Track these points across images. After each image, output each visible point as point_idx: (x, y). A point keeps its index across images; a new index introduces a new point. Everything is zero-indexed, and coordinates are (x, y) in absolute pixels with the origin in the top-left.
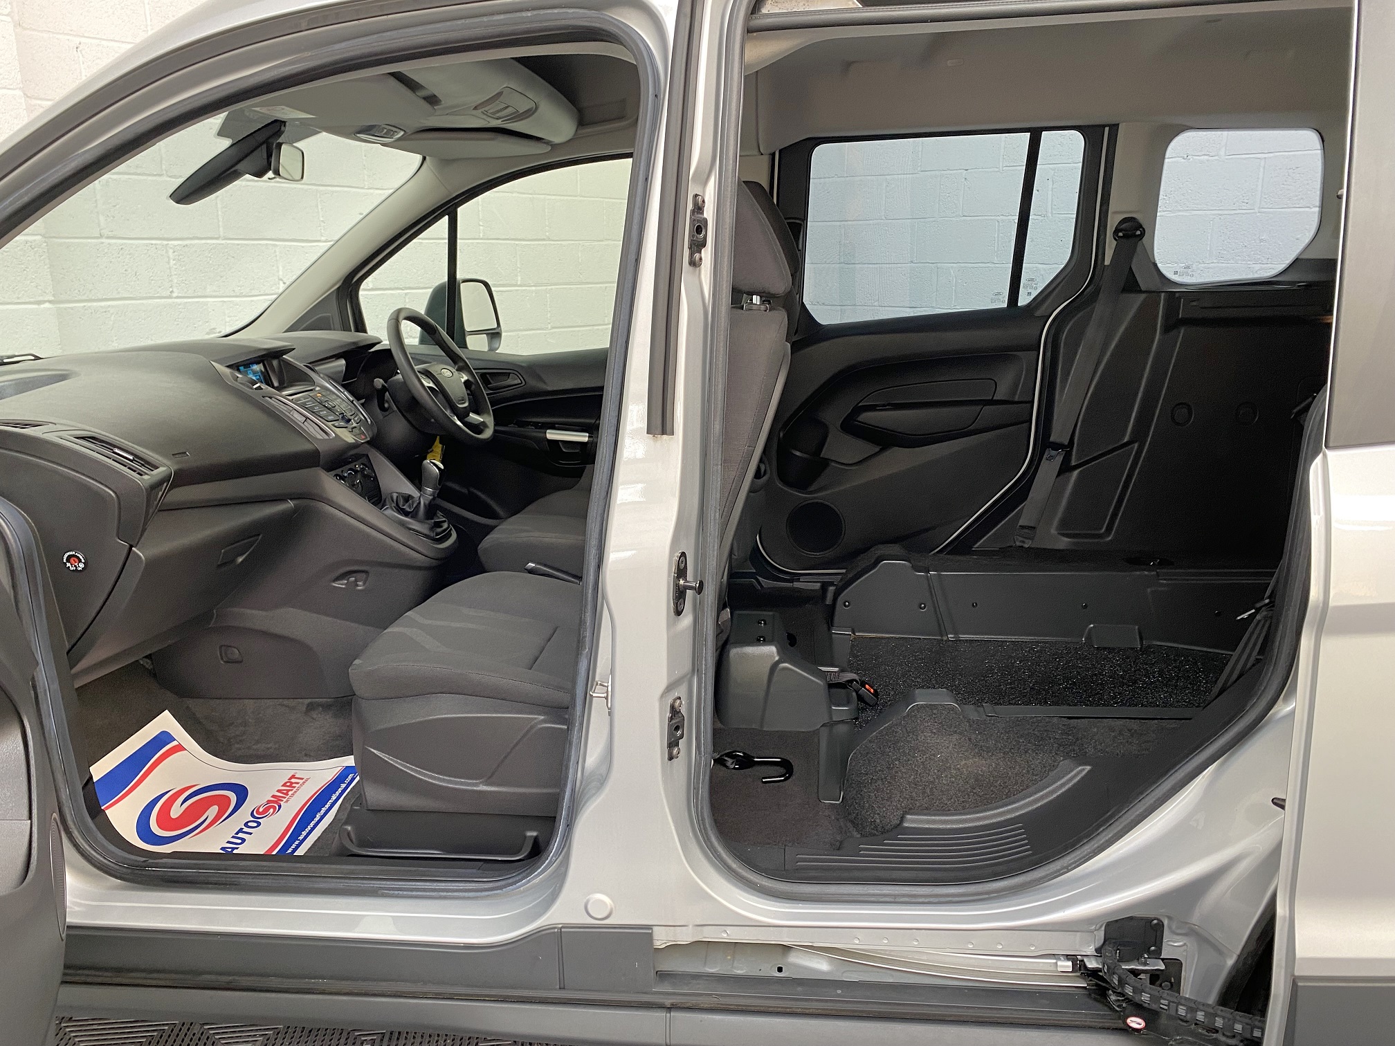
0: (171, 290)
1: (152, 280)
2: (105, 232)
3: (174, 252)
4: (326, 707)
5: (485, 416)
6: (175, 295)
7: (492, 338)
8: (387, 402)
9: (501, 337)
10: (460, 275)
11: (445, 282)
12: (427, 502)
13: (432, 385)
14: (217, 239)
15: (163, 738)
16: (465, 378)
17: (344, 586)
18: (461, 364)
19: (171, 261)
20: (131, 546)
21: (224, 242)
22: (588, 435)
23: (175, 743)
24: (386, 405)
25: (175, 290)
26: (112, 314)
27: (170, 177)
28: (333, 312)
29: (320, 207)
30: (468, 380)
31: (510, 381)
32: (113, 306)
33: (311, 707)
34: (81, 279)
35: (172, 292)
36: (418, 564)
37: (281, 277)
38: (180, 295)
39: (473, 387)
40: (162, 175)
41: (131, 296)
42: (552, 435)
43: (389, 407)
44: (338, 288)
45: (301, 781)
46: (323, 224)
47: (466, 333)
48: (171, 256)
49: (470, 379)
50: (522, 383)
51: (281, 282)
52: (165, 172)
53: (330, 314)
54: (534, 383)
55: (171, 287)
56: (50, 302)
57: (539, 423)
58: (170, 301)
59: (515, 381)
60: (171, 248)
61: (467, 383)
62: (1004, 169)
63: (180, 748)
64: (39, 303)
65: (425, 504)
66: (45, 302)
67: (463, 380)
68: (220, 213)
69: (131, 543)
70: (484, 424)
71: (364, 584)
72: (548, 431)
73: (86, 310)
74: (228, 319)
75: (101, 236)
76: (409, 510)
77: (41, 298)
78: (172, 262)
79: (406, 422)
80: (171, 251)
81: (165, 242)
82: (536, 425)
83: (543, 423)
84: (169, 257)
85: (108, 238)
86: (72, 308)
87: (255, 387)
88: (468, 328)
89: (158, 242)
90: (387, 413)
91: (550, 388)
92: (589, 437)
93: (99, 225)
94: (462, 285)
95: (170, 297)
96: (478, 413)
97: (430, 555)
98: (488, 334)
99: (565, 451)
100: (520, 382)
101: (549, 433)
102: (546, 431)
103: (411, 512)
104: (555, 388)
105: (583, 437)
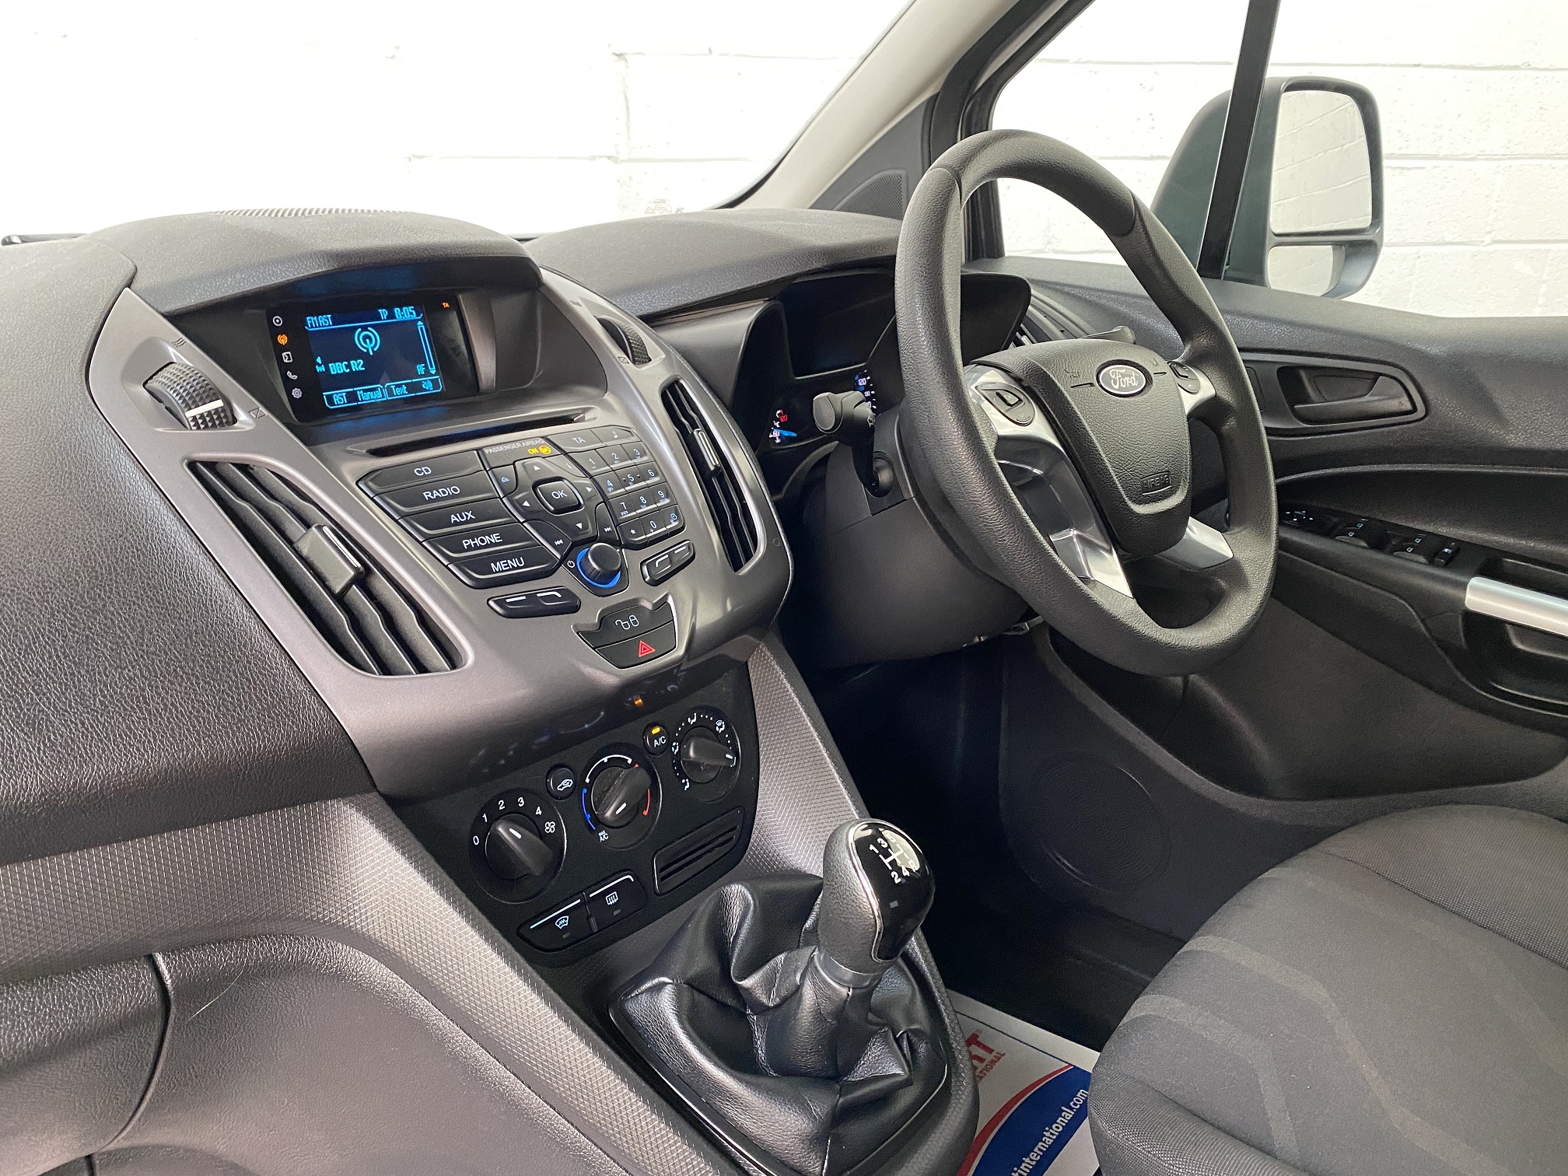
5: (1242, 534)
7: (1348, 257)
8: (887, 467)
9: (1374, 255)
10: (1278, 68)
12: (827, 1007)
13: (1039, 428)
16: (1205, 387)
18: (1203, 341)
24: (885, 477)
28: (909, 167)
30: (1215, 399)
31: (1372, 401)
39: (1231, 423)
42: (1486, 596)
43: (895, 484)
44: (934, 97)
47: (1270, 240)
49: (1226, 396)
50: (1415, 409)
53: (902, 172)
57: (1446, 541)
59: (1386, 399)
61: (1206, 417)
65: (818, 1006)
67: (1189, 402)
70: (1231, 571)
72: (1476, 582)
82: (1432, 549)
88: (1279, 220)
90: (887, 501)
91: (1515, 439)
94: (1289, 101)
96: (1222, 526)
98: (1335, 244)
99: (1520, 646)
100: (1408, 406)
101: (1476, 589)
102: (1467, 580)
103: (768, 1008)
104: (1537, 443)
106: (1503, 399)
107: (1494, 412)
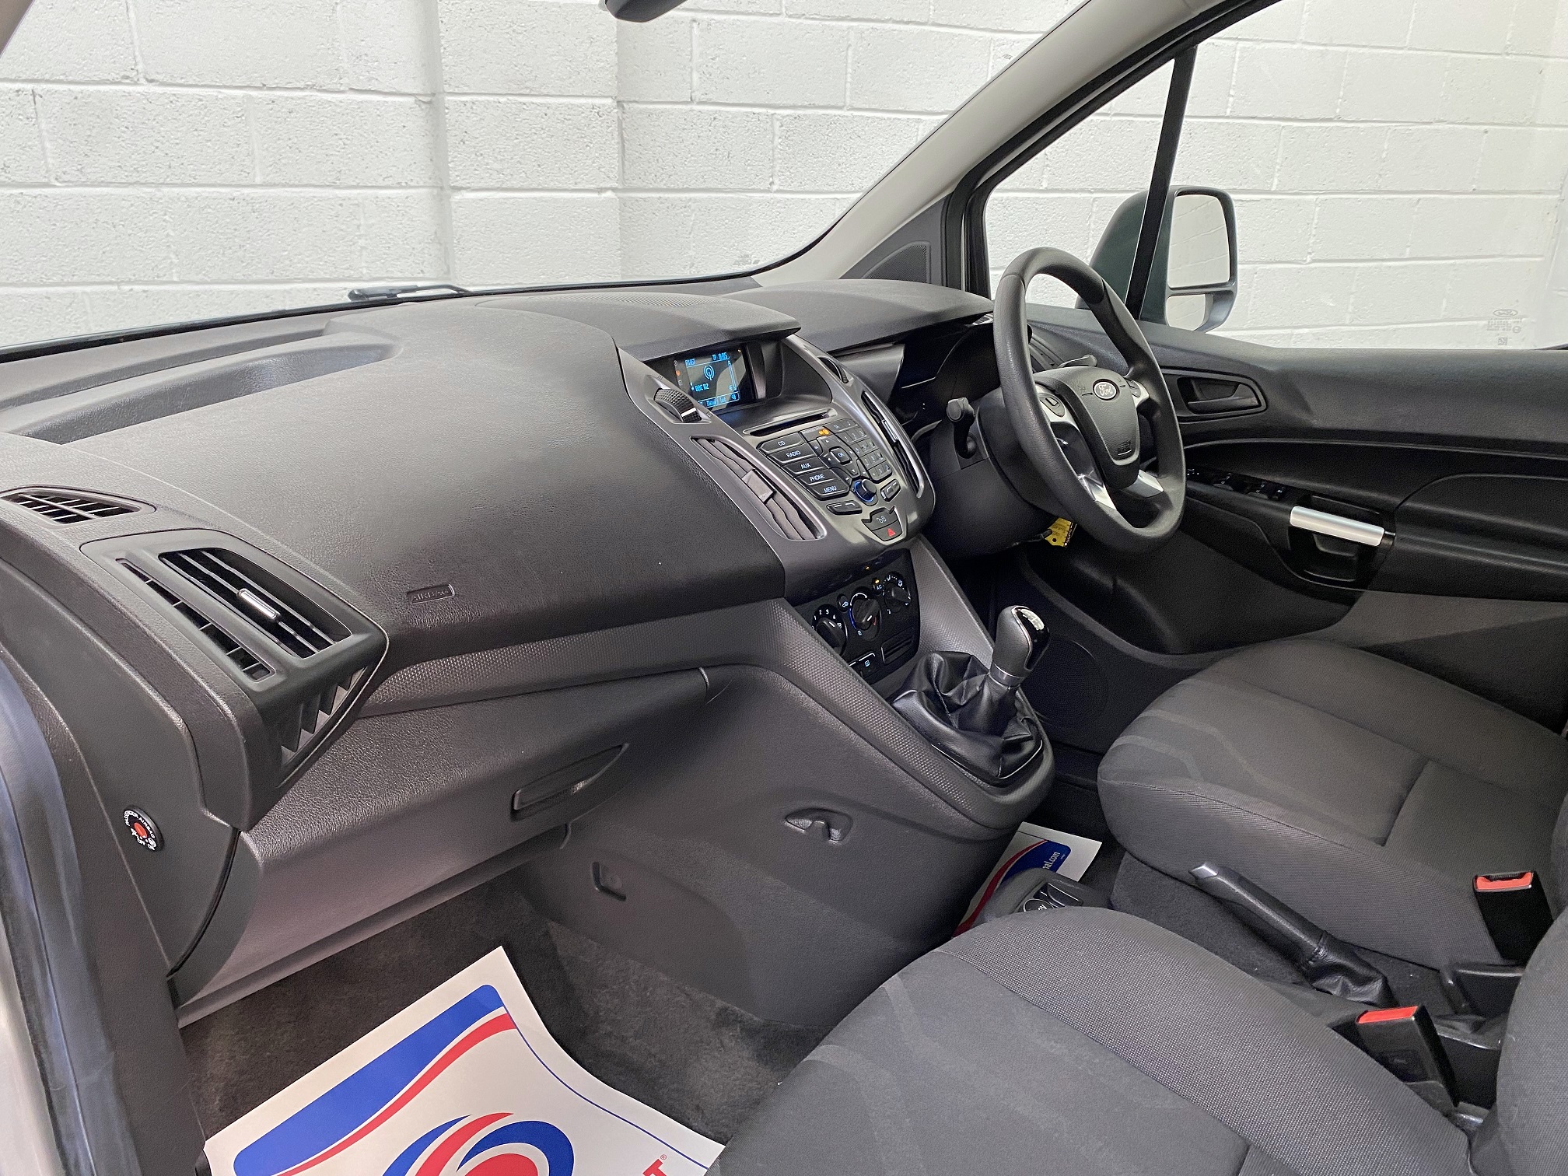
0: (771, 179)
1: (749, 165)
2: (698, 95)
3: (782, 126)
4: (750, 1032)
5: (1169, 479)
6: (775, 187)
7: (1215, 301)
8: (974, 439)
9: (1232, 300)
10: (1176, 182)
11: (1145, 193)
12: (996, 697)
13: (1067, 418)
14: (841, 108)
16: (1143, 393)
17: (805, 831)
18: (1141, 366)
19: (777, 138)
21: (848, 113)
22: (1382, 530)
24: (970, 446)
25: (776, 181)
26: (694, 210)
27: (790, 16)
28: (932, 241)
29: (991, 64)
30: (1149, 400)
31: (1238, 399)
32: (696, 201)
33: (724, 1020)
34: (660, 160)
35: (772, 183)
36: (952, 832)
38: (782, 188)
39: (1158, 414)
40: (779, 14)
41: (720, 186)
42: (1302, 518)
43: (976, 449)
44: (951, 195)
47: (1168, 292)
48: (777, 132)
49: (1155, 398)
50: (1260, 405)
52: (784, 10)
53: (926, 244)
54: (1281, 405)
55: (772, 176)
56: (614, 190)
57: (1279, 486)
58: (769, 195)
59: (1243, 398)
60: (778, 120)
61: (1146, 409)
64: (600, 190)
65: (990, 700)
66: (606, 189)
67: (1137, 401)
68: (849, 70)
70: (1163, 498)
71: (843, 836)
72: (1296, 509)
73: (661, 203)
75: (692, 101)
76: (959, 703)
77: (602, 185)
78: (777, 141)
79: (1003, 484)
80: (778, 124)
81: (771, 111)
82: (1271, 491)
83: (1288, 489)
84: (774, 134)
85: (701, 103)
86: (644, 200)
88: (1172, 281)
89: (763, 110)
90: (970, 461)
91: (1317, 423)
92: (1385, 536)
94: (1178, 200)
95: (768, 191)
96: (1155, 471)
98: (1206, 293)
99: (1322, 549)
100: (1256, 403)
101: (1296, 513)
102: (1290, 508)
103: (960, 707)
104: (1328, 425)
105: (1371, 535)
106: (1309, 399)
107: (1306, 408)
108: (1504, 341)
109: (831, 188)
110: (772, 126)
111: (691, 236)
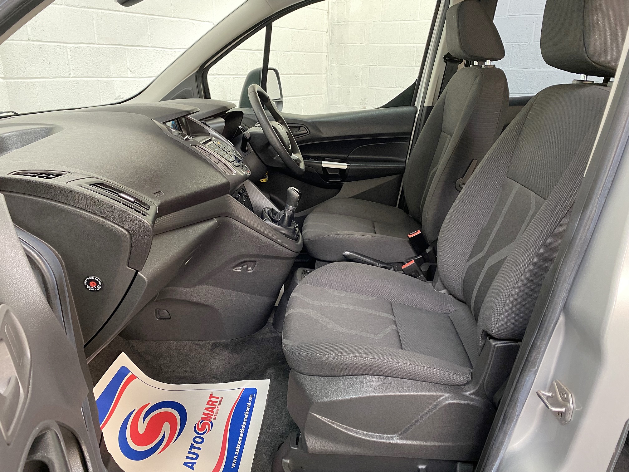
0: (69, 73)
1: (59, 67)
2: (31, 37)
3: (70, 51)
4: (226, 346)
6: (71, 76)
7: (278, 104)
8: (247, 146)
9: (283, 104)
11: (261, 68)
12: (289, 215)
14: (94, 44)
15: (123, 371)
17: (240, 271)
19: (69, 56)
20: (137, 272)
21: (97, 46)
22: (346, 164)
23: (130, 374)
25: (71, 73)
26: (37, 87)
27: (67, 5)
28: (193, 87)
29: (148, 27)
31: (303, 131)
32: (38, 82)
33: (215, 346)
34: (18, 65)
35: (70, 74)
36: (288, 256)
37: (129, 67)
38: (74, 76)
40: (62, 4)
41: (47, 76)
42: (326, 164)
43: (248, 149)
44: (197, 72)
45: (218, 400)
46: (150, 37)
48: (69, 53)
49: (288, 130)
50: (308, 132)
51: (129, 70)
52: (63, 3)
53: (191, 88)
54: (314, 132)
55: (69, 71)
57: (316, 157)
58: (69, 79)
60: (69, 48)
61: (287, 133)
62: (509, 17)
63: (133, 377)
67: (286, 131)
68: (95, 29)
69: (138, 270)
70: (300, 160)
71: (252, 269)
72: (323, 162)
73: (22, 84)
74: (101, 91)
75: (29, 40)
76: (278, 220)
78: (70, 57)
79: (258, 159)
80: (69, 50)
81: (65, 45)
82: (314, 158)
83: (318, 157)
84: (67, 54)
85: (33, 41)
86: (14, 82)
87: (185, 138)
89: (62, 44)
90: (247, 153)
91: (324, 136)
92: (348, 166)
93: (27, 34)
95: (69, 77)
96: (296, 153)
97: (292, 249)
98: (275, 102)
99: (330, 174)
100: (306, 132)
102: (321, 162)
103: (278, 221)
104: (327, 136)
105: (344, 166)
106: (321, 129)
107: (320, 131)
108: (365, 107)
109: (95, 76)
110: (66, 51)
111: (38, 97)
